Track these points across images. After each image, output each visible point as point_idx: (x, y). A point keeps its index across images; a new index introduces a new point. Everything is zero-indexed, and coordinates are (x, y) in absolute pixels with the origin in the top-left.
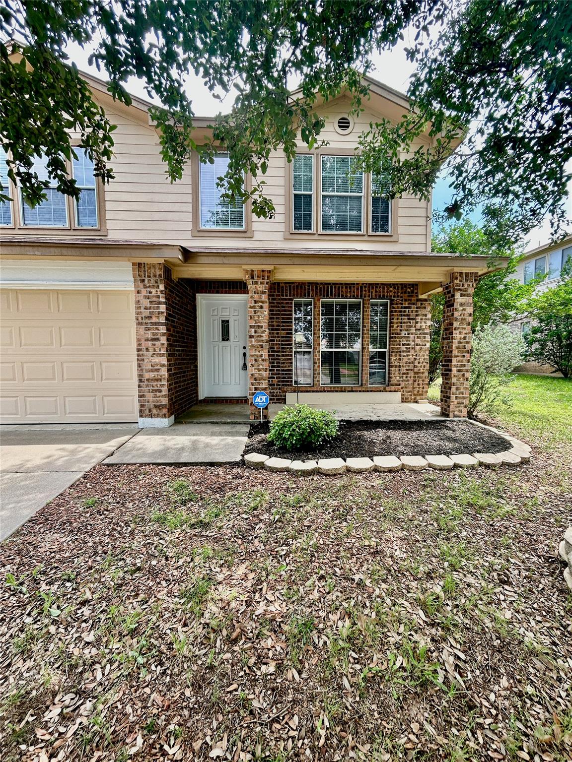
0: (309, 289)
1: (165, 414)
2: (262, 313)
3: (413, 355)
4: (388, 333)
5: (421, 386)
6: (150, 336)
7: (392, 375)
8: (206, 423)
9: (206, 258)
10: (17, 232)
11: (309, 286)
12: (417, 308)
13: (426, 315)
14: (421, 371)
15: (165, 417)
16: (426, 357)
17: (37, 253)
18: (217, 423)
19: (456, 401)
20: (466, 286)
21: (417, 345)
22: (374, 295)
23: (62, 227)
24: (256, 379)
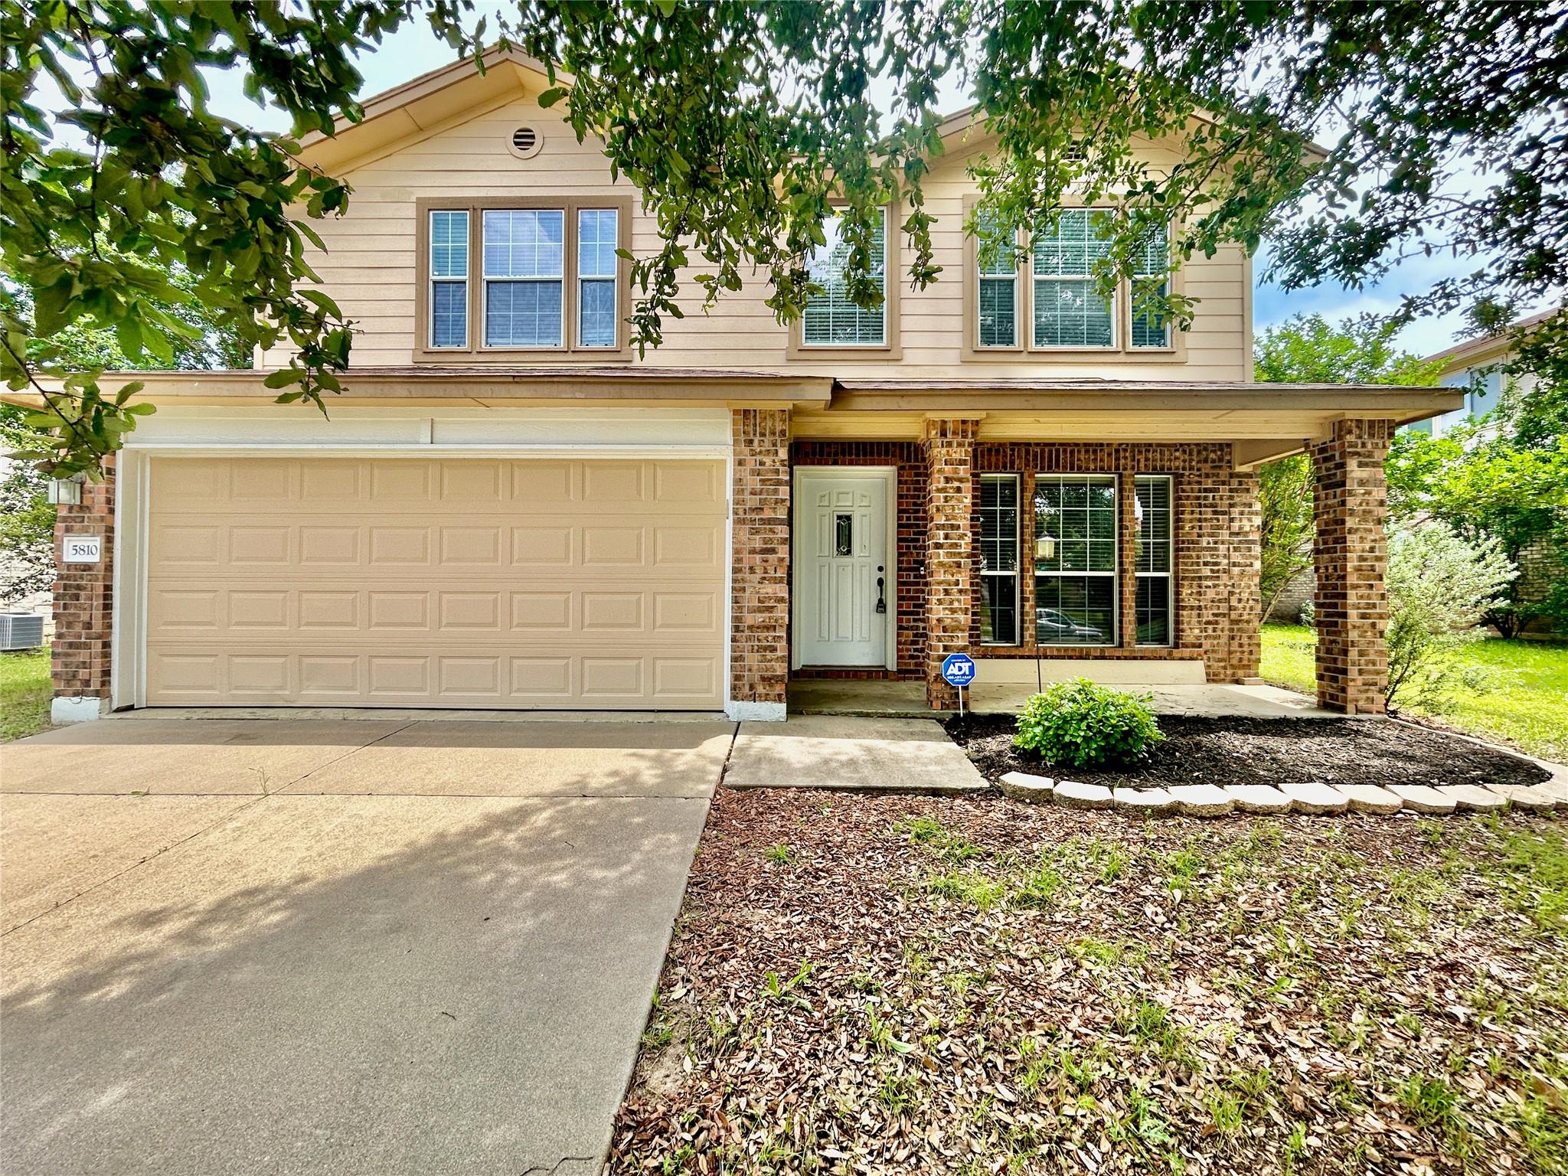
0: (1012, 455)
1: (780, 695)
2: (960, 501)
3: (1226, 586)
4: (1171, 540)
5: (1246, 649)
6: (758, 544)
7: (1185, 626)
8: (846, 714)
9: (868, 399)
10: (474, 357)
11: (1013, 450)
12: (1231, 490)
13: (1250, 505)
14: (1245, 617)
15: (780, 701)
16: (1253, 588)
17: (578, 395)
18: (868, 715)
19: (1360, 680)
20: (1369, 446)
21: (1234, 565)
22: (1142, 465)
23: (552, 347)
24: (945, 629)
